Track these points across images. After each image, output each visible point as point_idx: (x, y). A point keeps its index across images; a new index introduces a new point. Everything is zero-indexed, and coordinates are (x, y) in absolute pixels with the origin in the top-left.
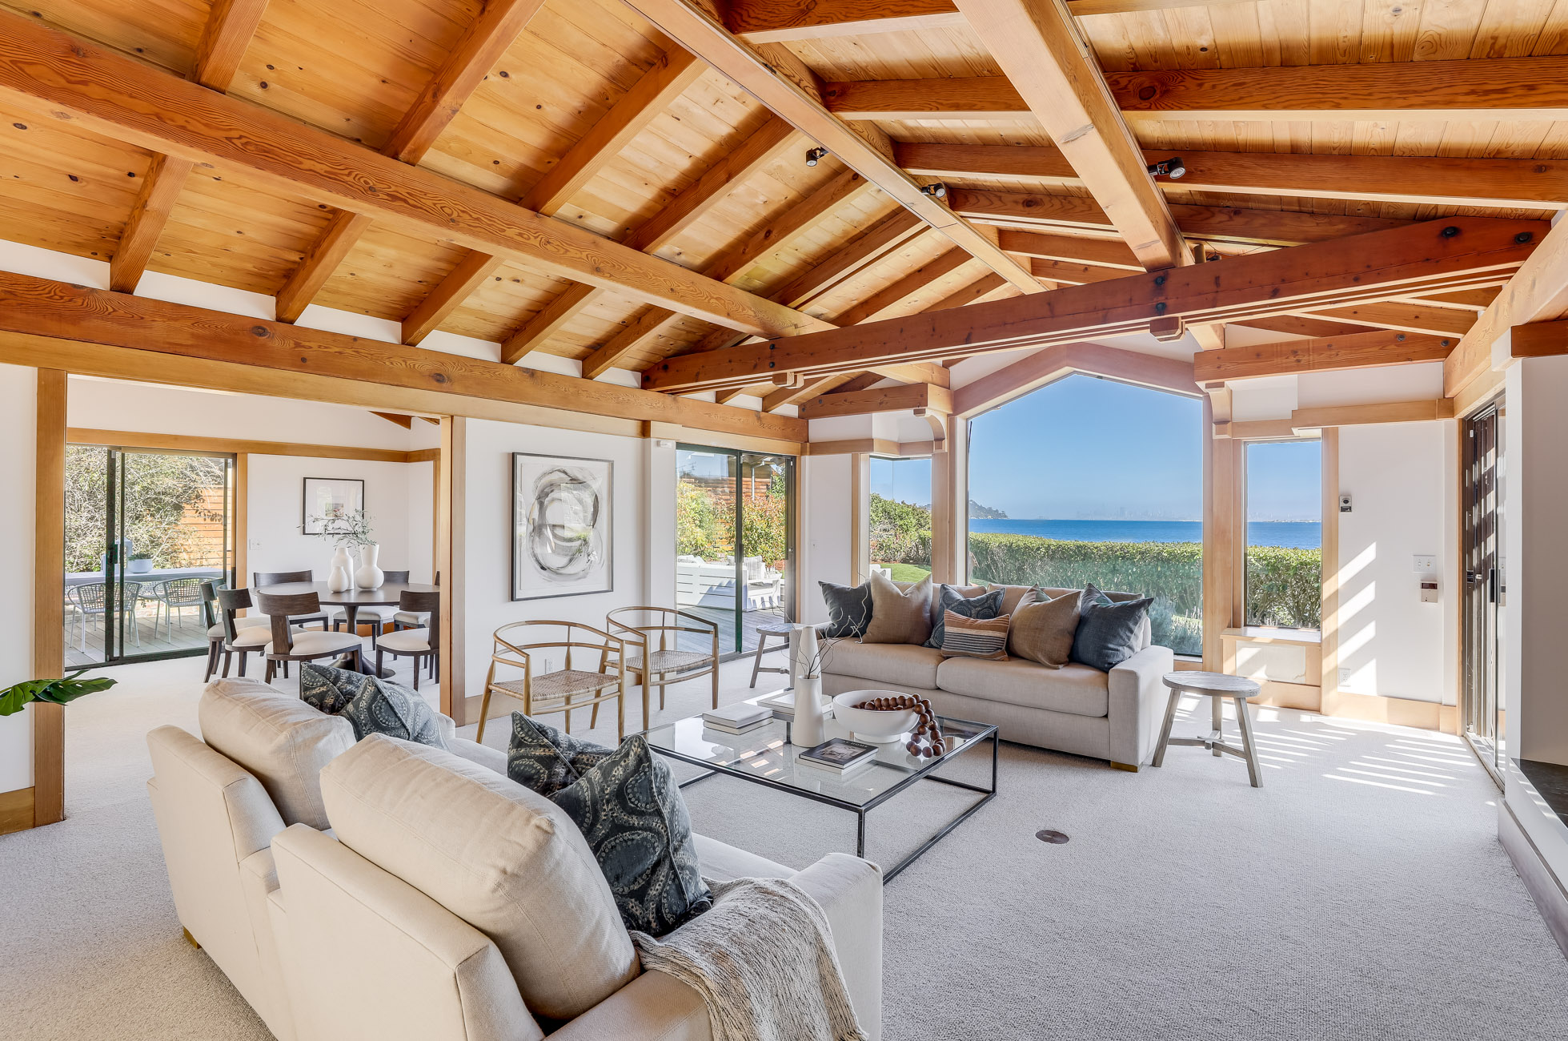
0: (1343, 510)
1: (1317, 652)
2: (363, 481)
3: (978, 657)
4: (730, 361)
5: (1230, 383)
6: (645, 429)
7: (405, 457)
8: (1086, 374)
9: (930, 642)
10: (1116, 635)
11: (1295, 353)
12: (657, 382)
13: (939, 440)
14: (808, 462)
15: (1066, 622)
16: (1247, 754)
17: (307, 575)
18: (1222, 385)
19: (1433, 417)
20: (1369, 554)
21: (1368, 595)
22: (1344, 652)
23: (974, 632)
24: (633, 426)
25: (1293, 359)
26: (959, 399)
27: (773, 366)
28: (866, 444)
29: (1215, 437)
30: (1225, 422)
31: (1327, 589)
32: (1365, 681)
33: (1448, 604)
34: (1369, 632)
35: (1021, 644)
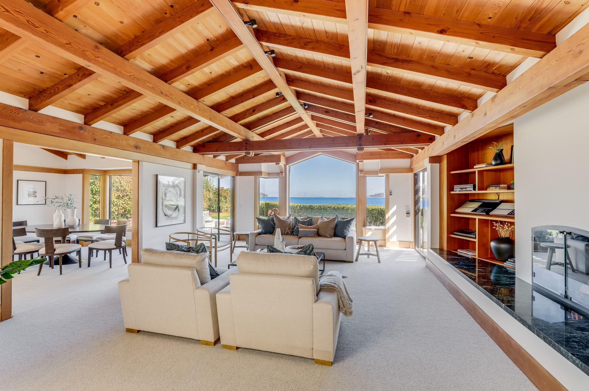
0: (390, 195)
1: (385, 232)
2: (46, 182)
3: (310, 237)
4: (230, 146)
5: (364, 161)
6: (195, 167)
7: (65, 172)
8: (325, 155)
9: (293, 234)
10: (346, 228)
11: (380, 154)
12: (200, 151)
13: (282, 172)
14: (238, 178)
15: (333, 225)
16: (378, 255)
17: (25, 222)
18: (363, 161)
19: (409, 173)
20: (395, 208)
21: (394, 218)
22: (391, 232)
23: (308, 230)
24: (190, 166)
25: (379, 156)
26: (288, 160)
27: (246, 149)
28: (260, 173)
29: (360, 175)
30: (362, 171)
31: (387, 216)
32: (395, 239)
33: (411, 218)
34: (395, 228)
35: (321, 232)
